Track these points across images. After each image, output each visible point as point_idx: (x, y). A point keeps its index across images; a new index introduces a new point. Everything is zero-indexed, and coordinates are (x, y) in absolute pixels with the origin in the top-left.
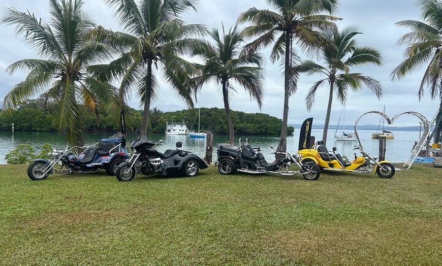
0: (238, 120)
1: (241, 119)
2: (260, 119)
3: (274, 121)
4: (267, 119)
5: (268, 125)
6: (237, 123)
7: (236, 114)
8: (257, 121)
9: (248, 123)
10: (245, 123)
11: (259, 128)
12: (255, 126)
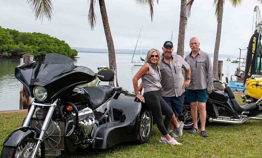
0: (12, 40)
1: (14, 39)
2: (40, 40)
3: (56, 43)
4: (48, 40)
5: (49, 47)
6: (10, 43)
7: (8, 32)
8: (36, 42)
9: (25, 44)
10: (21, 44)
11: (39, 51)
12: (33, 48)
